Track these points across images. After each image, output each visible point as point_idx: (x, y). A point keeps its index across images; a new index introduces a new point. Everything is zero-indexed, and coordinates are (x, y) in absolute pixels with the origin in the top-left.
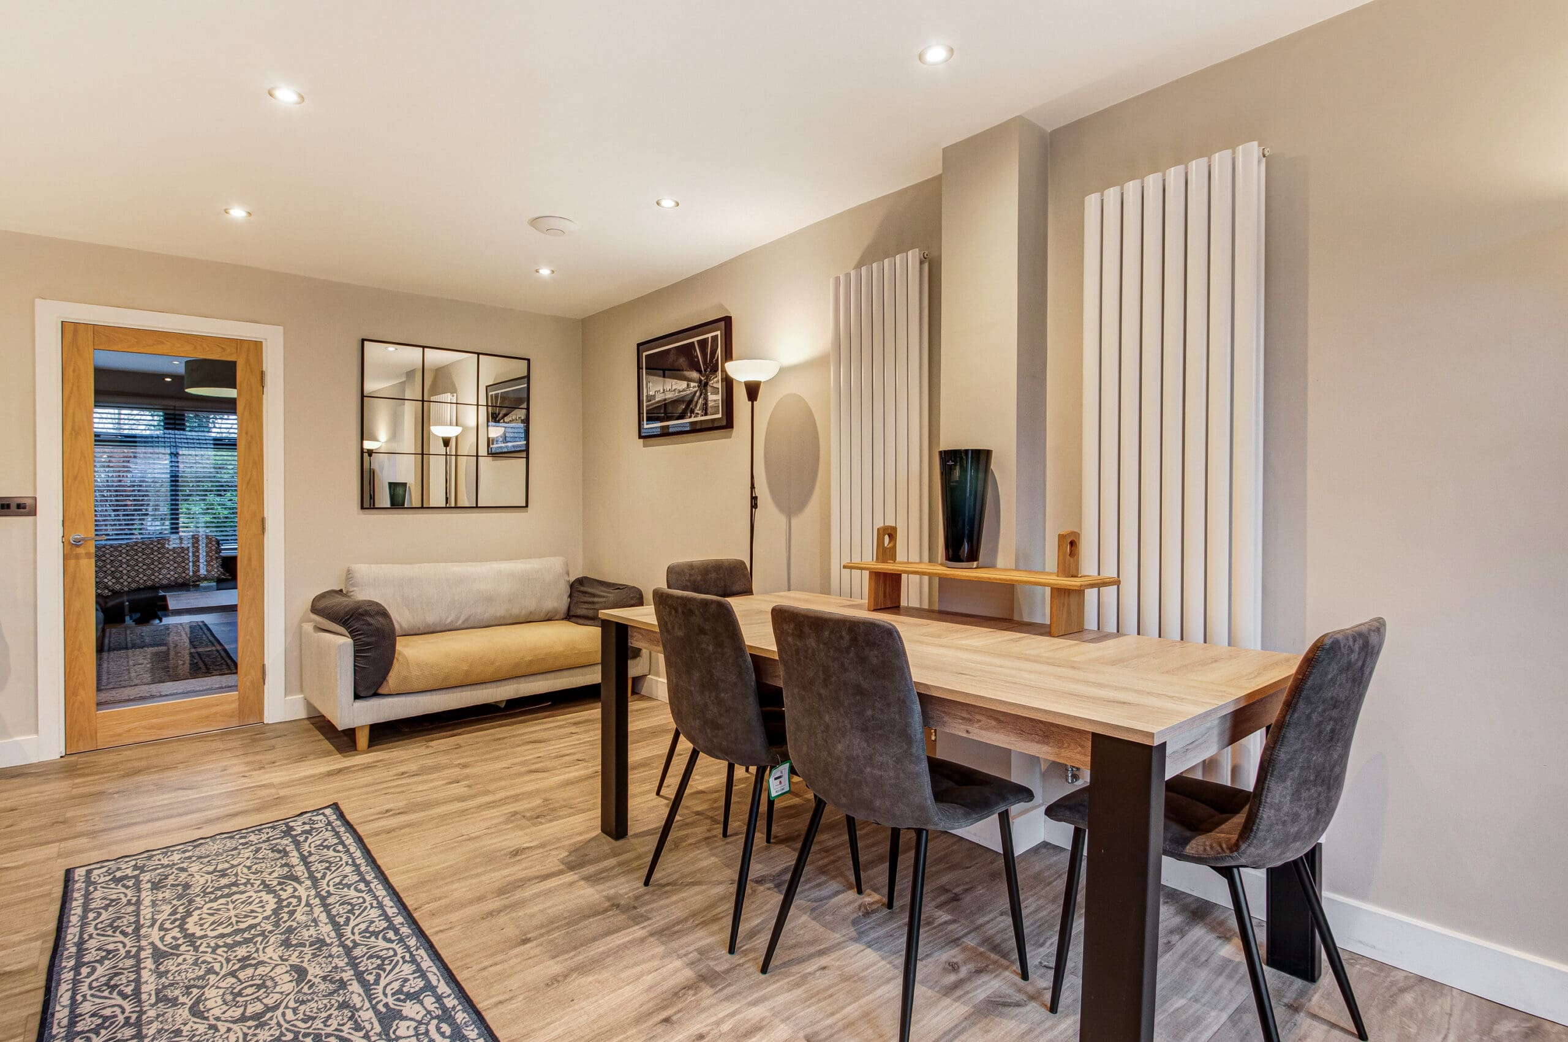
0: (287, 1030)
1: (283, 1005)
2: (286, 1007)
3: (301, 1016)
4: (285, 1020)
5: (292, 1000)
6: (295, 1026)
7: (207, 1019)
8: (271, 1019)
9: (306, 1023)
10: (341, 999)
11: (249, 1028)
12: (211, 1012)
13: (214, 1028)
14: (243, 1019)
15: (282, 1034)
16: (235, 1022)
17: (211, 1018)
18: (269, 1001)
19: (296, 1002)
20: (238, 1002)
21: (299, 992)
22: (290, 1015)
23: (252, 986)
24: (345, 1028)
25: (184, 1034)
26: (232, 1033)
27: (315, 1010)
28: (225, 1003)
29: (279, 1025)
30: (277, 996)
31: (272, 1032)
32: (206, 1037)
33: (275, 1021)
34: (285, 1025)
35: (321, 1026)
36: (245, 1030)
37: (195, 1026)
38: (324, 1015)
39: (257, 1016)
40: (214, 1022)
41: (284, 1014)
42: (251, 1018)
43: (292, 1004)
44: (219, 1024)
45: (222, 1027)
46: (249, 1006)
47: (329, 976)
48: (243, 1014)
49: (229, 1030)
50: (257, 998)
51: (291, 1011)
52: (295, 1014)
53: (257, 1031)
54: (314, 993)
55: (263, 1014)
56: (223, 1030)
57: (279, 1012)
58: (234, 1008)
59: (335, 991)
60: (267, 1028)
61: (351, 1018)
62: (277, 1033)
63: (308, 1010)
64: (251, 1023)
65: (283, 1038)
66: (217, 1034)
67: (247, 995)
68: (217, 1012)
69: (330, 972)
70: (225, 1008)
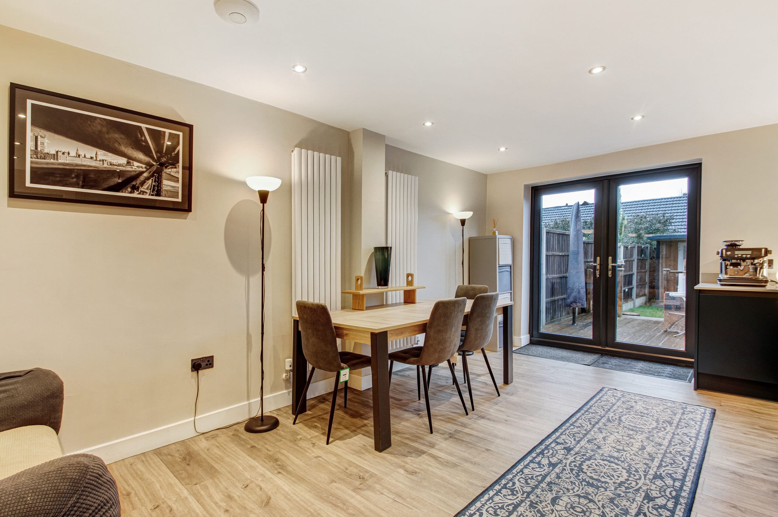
0: (582, 485)
1: (574, 494)
2: (574, 492)
3: (574, 486)
4: (579, 489)
5: (570, 493)
6: (579, 485)
7: (603, 512)
8: (583, 493)
9: (575, 483)
10: (557, 480)
11: (592, 496)
12: (599, 513)
13: (603, 507)
14: (591, 501)
15: (585, 485)
16: (595, 502)
17: (601, 511)
18: (577, 499)
19: (569, 491)
20: (587, 509)
21: (564, 494)
22: (576, 489)
23: (576, 511)
24: (567, 472)
25: (615, 513)
26: (599, 499)
27: (568, 484)
28: (591, 512)
29: (583, 489)
30: (572, 499)
31: (587, 489)
32: (608, 505)
33: (583, 491)
34: (581, 487)
35: (572, 478)
36: (594, 496)
37: (609, 512)
38: (567, 480)
39: (585, 498)
40: (601, 508)
41: (578, 491)
42: (588, 499)
43: (571, 491)
44: (600, 506)
45: (600, 504)
46: (585, 503)
47: (549, 490)
48: (589, 502)
49: (599, 501)
50: (579, 504)
51: (574, 490)
52: (574, 488)
53: (591, 493)
54: (561, 489)
55: (583, 497)
56: (601, 503)
57: (578, 493)
58: (590, 507)
59: (554, 483)
60: (587, 491)
61: (562, 473)
62: (586, 487)
63: (569, 486)
64: (590, 497)
65: (586, 484)
66: (604, 503)
67: (581, 508)
68: (597, 512)
69: (546, 491)
70: (593, 511)
